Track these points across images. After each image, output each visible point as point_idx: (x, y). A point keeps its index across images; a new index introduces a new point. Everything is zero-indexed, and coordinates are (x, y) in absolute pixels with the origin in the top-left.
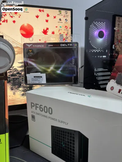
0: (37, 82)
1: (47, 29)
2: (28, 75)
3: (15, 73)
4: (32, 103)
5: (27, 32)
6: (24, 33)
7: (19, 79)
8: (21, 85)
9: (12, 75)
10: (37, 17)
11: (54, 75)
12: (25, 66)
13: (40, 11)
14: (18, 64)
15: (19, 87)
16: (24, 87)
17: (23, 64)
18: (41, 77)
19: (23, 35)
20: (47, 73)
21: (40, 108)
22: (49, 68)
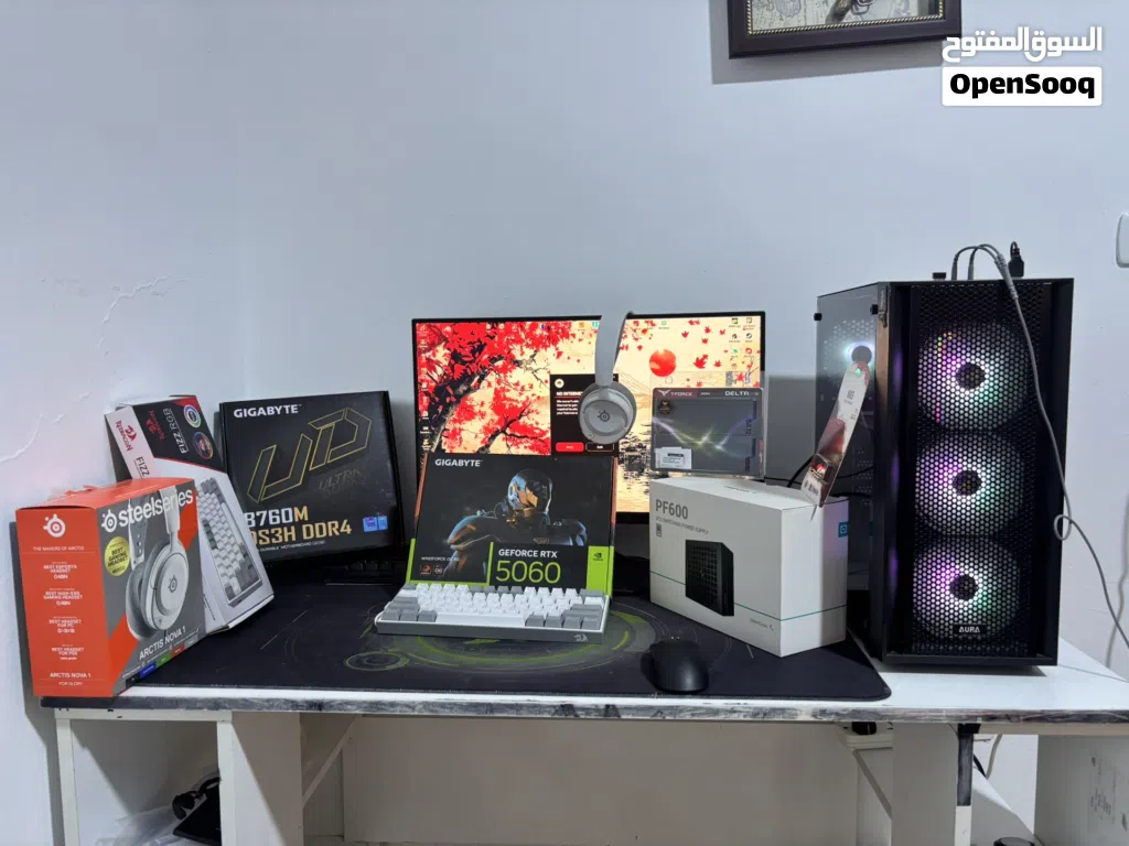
0: (673, 466)
1: (705, 357)
2: (657, 451)
3: (634, 444)
4: (657, 501)
5: (664, 365)
6: (657, 367)
7: (639, 457)
8: (643, 471)
9: (628, 449)
10: (685, 335)
11: (710, 454)
12: (653, 432)
13: (691, 323)
14: (641, 429)
15: (640, 474)
16: (650, 476)
17: (650, 428)
18: (682, 456)
19: (655, 371)
20: (696, 448)
21: (670, 508)
22: (699, 438)
